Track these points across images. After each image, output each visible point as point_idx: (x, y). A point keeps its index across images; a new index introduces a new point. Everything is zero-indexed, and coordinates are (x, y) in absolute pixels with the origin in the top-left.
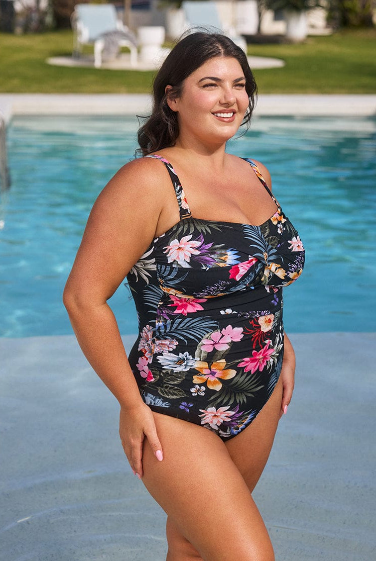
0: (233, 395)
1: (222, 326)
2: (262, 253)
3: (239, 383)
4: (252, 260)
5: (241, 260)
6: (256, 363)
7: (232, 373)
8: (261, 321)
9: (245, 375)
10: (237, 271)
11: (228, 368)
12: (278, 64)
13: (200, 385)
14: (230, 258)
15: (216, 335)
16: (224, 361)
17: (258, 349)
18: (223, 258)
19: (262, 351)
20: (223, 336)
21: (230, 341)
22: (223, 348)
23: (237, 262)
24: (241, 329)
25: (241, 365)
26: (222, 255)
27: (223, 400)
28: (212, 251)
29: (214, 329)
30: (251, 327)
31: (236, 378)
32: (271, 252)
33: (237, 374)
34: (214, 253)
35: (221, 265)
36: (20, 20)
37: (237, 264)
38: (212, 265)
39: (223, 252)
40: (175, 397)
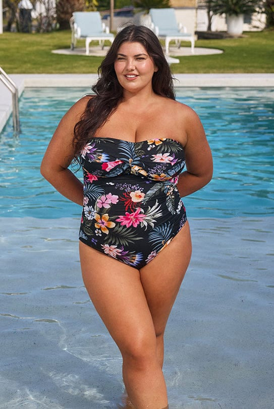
0: (117, 239)
1: (107, 193)
2: (128, 159)
3: (118, 232)
4: (118, 162)
5: (110, 160)
6: (129, 221)
7: (113, 225)
8: (132, 194)
9: (122, 227)
10: (107, 166)
11: (110, 220)
12: (219, 52)
13: (99, 229)
14: (103, 158)
15: (103, 197)
16: (107, 215)
17: (131, 212)
18: (99, 157)
19: (134, 214)
20: (107, 199)
21: (110, 203)
22: (107, 207)
23: (107, 161)
24: (117, 197)
25: (118, 220)
26: (99, 155)
27: (112, 241)
28: (95, 153)
29: (103, 194)
30: (124, 197)
31: (116, 228)
32: (135, 159)
33: (116, 226)
34: (95, 154)
35: (98, 161)
36: (35, 23)
37: (107, 162)
38: (93, 160)
39: (100, 154)
40: (89, 234)
